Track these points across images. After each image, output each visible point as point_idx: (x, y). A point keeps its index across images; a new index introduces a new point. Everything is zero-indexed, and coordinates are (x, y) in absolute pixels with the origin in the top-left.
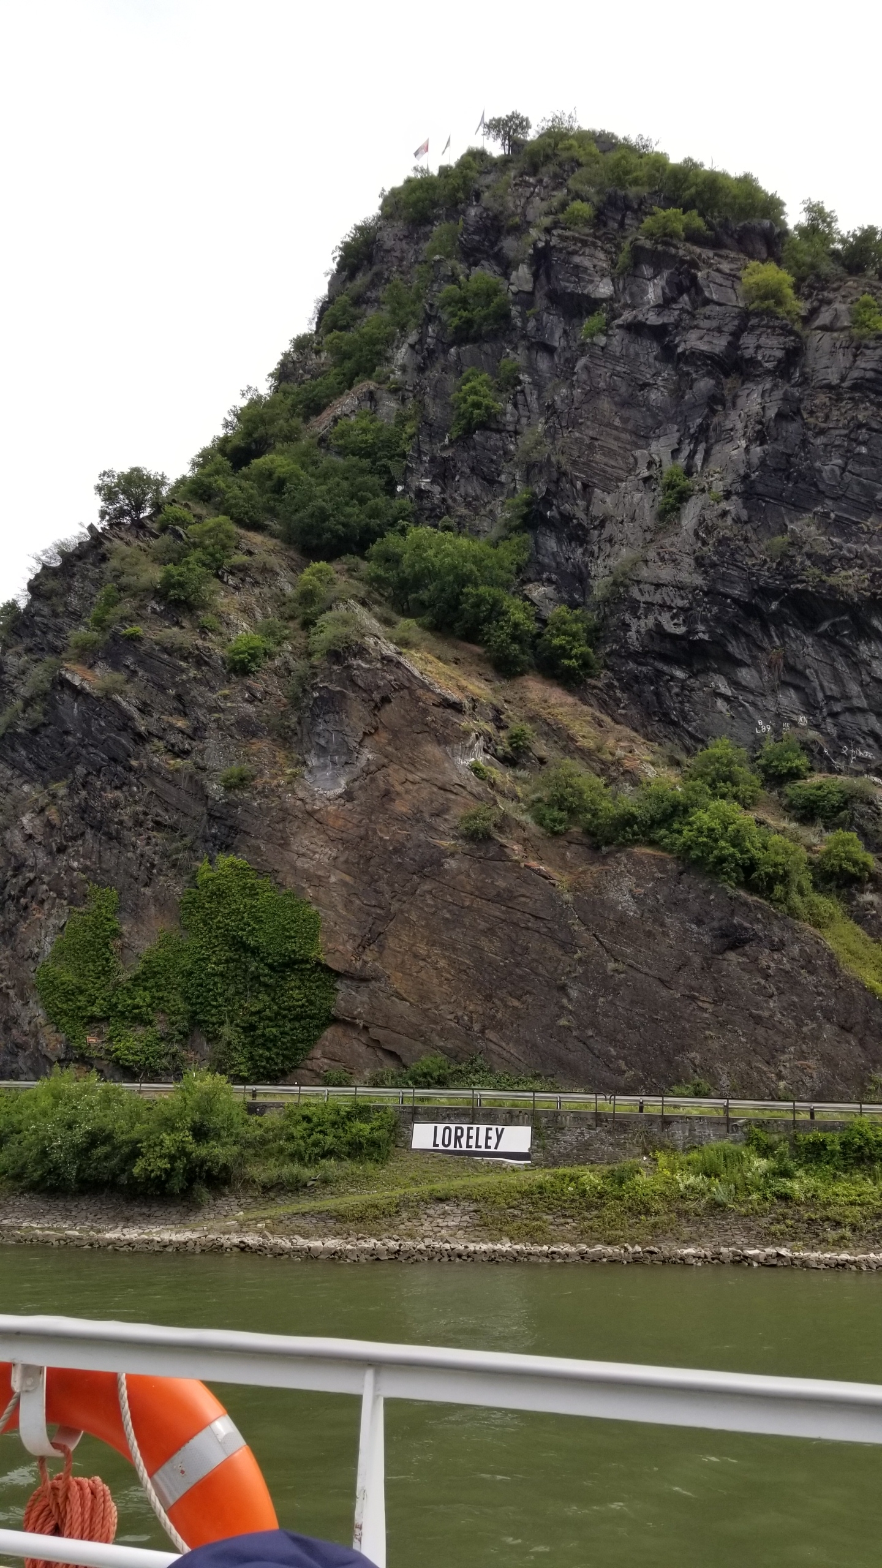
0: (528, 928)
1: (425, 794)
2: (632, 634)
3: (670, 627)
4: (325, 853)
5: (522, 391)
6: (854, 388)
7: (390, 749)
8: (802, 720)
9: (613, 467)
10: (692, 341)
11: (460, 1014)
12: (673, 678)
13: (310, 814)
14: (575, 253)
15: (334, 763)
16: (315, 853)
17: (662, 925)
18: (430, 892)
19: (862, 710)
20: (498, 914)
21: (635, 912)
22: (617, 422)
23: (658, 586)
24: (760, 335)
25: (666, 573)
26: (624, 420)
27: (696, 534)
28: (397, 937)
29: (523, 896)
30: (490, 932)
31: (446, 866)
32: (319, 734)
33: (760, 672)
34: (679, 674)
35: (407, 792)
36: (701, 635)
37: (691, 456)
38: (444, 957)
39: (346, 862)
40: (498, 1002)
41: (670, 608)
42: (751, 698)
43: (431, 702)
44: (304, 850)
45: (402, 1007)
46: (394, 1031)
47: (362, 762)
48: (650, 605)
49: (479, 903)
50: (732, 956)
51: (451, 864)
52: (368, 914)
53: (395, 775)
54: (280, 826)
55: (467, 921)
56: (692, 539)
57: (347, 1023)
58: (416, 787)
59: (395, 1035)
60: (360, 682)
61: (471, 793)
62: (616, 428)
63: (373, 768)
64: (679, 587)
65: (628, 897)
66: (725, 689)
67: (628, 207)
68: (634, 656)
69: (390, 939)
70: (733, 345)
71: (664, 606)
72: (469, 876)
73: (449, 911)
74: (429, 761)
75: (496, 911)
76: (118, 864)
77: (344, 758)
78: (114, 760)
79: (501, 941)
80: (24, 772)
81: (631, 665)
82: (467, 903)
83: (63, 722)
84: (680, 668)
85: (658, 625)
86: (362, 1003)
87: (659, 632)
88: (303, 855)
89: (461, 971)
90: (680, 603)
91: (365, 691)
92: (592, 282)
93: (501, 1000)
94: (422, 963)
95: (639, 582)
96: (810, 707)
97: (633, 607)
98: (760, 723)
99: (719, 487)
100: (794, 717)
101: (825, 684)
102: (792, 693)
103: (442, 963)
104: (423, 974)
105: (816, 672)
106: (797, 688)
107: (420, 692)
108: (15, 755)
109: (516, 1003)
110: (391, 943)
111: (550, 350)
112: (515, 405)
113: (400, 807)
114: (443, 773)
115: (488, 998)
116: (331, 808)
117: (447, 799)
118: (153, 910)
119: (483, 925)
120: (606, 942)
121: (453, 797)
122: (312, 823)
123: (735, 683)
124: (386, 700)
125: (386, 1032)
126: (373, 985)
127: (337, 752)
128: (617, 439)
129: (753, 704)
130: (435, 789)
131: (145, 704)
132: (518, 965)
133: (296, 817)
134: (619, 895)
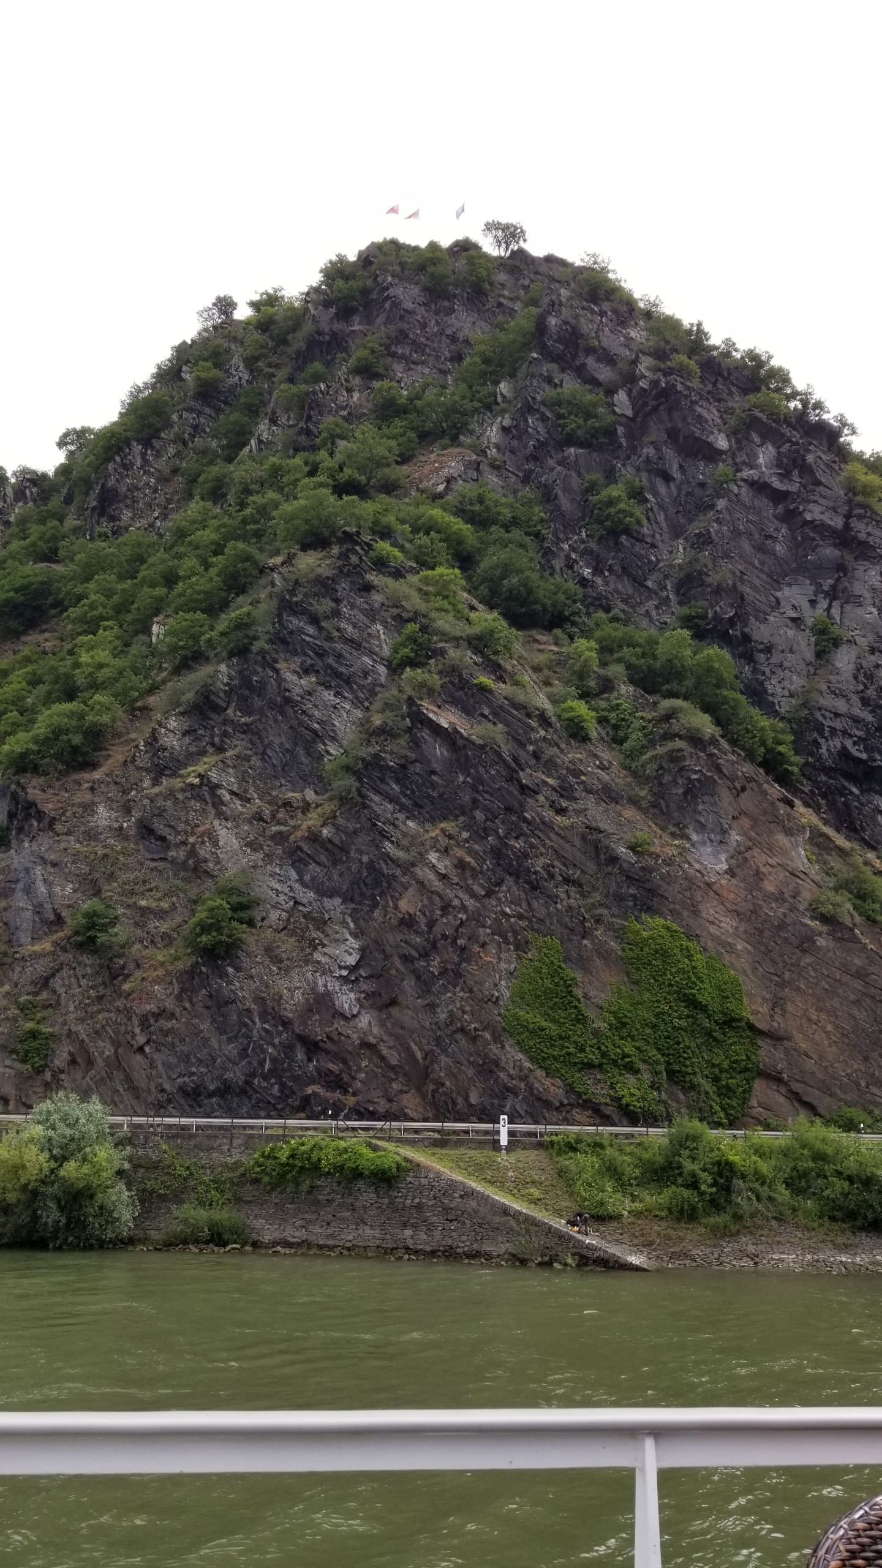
1: (782, 877)
2: (823, 751)
3: (853, 751)
4: (728, 924)
7: (753, 833)
9: (760, 601)
10: (814, 513)
11: (849, 1071)
12: (851, 793)
13: (709, 885)
14: (696, 403)
15: (711, 840)
16: (721, 921)
18: (810, 965)
20: (860, 988)
23: (837, 715)
24: (867, 524)
25: (841, 705)
27: (856, 677)
28: (793, 1002)
30: (857, 1002)
31: (818, 944)
32: (700, 813)
34: (855, 790)
35: (770, 874)
36: (879, 762)
37: (828, 609)
38: (830, 1022)
39: (745, 932)
41: (851, 736)
43: (775, 797)
44: (712, 919)
45: (810, 1064)
46: (808, 1085)
47: (734, 843)
48: (833, 731)
49: (846, 978)
51: (821, 942)
52: (771, 981)
53: (759, 858)
54: (689, 894)
55: (841, 991)
56: (854, 682)
57: (774, 1078)
58: (774, 870)
59: (809, 1089)
60: (725, 771)
61: (812, 881)
62: (757, 568)
63: (743, 849)
64: (856, 720)
67: (722, 375)
68: (826, 770)
69: (789, 1004)
70: (847, 526)
71: (845, 733)
72: (835, 954)
73: (828, 983)
74: (781, 849)
75: (858, 985)
77: (719, 838)
79: (866, 1010)
80: (403, 808)
81: (824, 778)
83: (429, 762)
84: (855, 786)
85: (844, 748)
86: (781, 1059)
87: (844, 753)
88: (712, 923)
89: (844, 1035)
91: (728, 779)
92: (713, 433)
94: (815, 1027)
95: (820, 709)
97: (819, 728)
99: (863, 642)
103: (829, 1028)
104: (816, 1036)
107: (766, 787)
108: (386, 788)
110: (790, 1007)
113: (768, 886)
114: (792, 860)
115: (866, 1059)
116: (723, 882)
117: (798, 884)
118: (598, 962)
119: (852, 997)
121: (801, 882)
122: (712, 894)
124: (744, 789)
125: (803, 1085)
126: (787, 1044)
127: (713, 831)
130: (788, 874)
133: (699, 887)
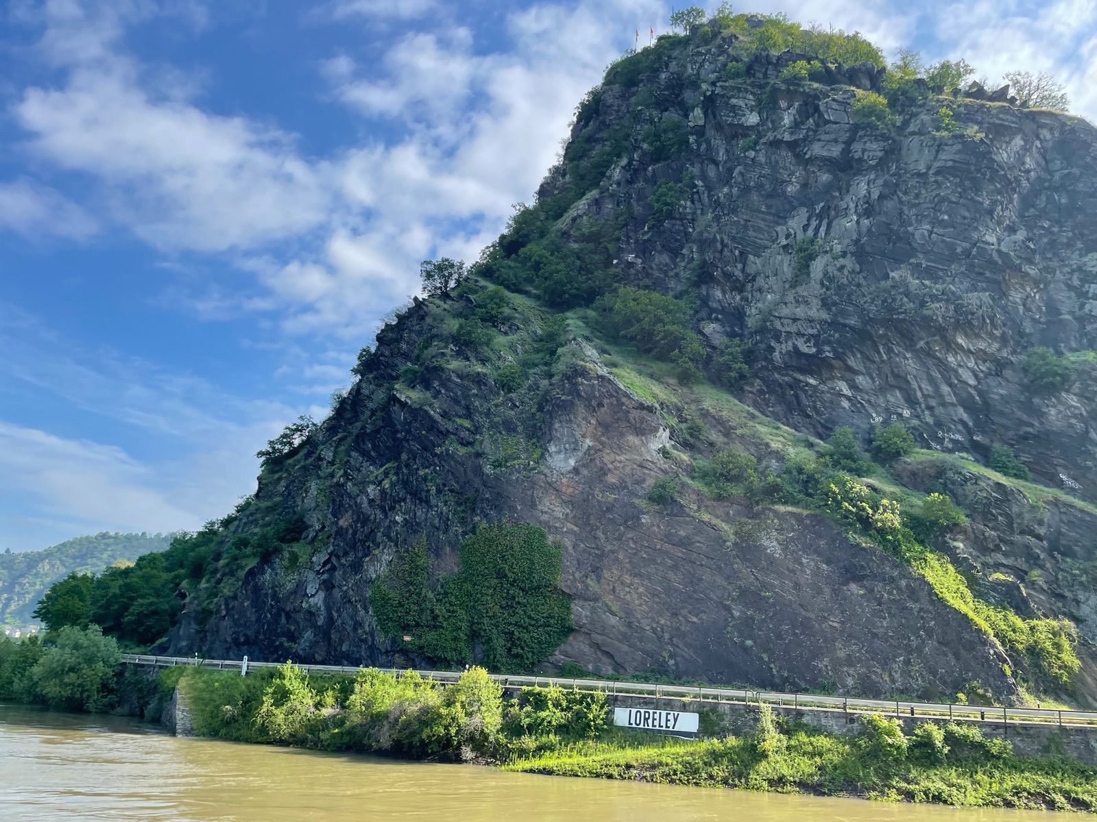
0: (702, 565)
1: (628, 470)
2: (777, 354)
3: (804, 348)
4: (559, 511)
5: (698, 192)
6: (937, 173)
7: (603, 439)
8: (906, 413)
9: (761, 239)
10: (817, 149)
11: (655, 626)
12: (807, 384)
13: (550, 484)
14: (733, 96)
15: (566, 449)
16: (554, 511)
17: (801, 564)
18: (632, 539)
19: (953, 404)
20: (680, 555)
21: (780, 555)
22: (763, 209)
23: (795, 320)
24: (865, 142)
25: (800, 311)
26: (769, 207)
27: (822, 283)
28: (610, 570)
29: (698, 542)
30: (675, 568)
31: (643, 521)
32: (556, 430)
33: (872, 378)
34: (812, 381)
35: (616, 468)
36: (828, 354)
37: (817, 230)
38: (643, 585)
39: (575, 517)
40: (681, 618)
41: (803, 335)
42: (866, 397)
43: (631, 406)
44: (546, 509)
45: (613, 620)
46: (608, 637)
47: (586, 447)
48: (788, 333)
49: (667, 547)
51: (645, 519)
52: (590, 554)
53: (608, 457)
54: (529, 493)
55: (658, 560)
56: (818, 286)
57: (576, 630)
58: (621, 465)
59: (609, 640)
60: (583, 394)
61: (660, 469)
62: (763, 213)
63: (592, 452)
64: (810, 320)
65: (775, 543)
66: (846, 391)
67: (769, 63)
68: (778, 369)
69: (605, 572)
70: (847, 151)
71: (799, 334)
72: (659, 527)
73: (646, 552)
74: (631, 447)
75: (679, 553)
76: (426, 519)
77: (572, 446)
78: (425, 449)
79: (683, 574)
80: (370, 458)
81: (776, 376)
82: (658, 547)
83: (395, 425)
84: (813, 377)
85: (795, 347)
86: (586, 616)
87: (796, 352)
88: (546, 513)
89: (654, 595)
90: (811, 331)
91: (587, 400)
92: (744, 115)
93: (684, 617)
94: (627, 589)
95: (780, 318)
96: (911, 402)
97: (777, 336)
98: (874, 415)
99: (838, 248)
100: (900, 411)
101: (923, 386)
102: (898, 393)
104: (628, 597)
105: (915, 377)
106: (900, 389)
107: (624, 400)
109: (695, 620)
110: (606, 574)
111: (716, 163)
112: (693, 202)
113: (611, 479)
114: (641, 455)
115: (675, 615)
116: (564, 480)
117: (644, 474)
118: (448, 550)
119: (670, 562)
120: (759, 576)
121: (647, 472)
122: (551, 491)
123: (853, 386)
124: (600, 405)
125: (604, 637)
126: (594, 603)
127: (568, 442)
128: (764, 220)
129: (869, 402)
130: (635, 466)
131: (445, 411)
132: (695, 592)
133: (541, 486)
134: (768, 542)
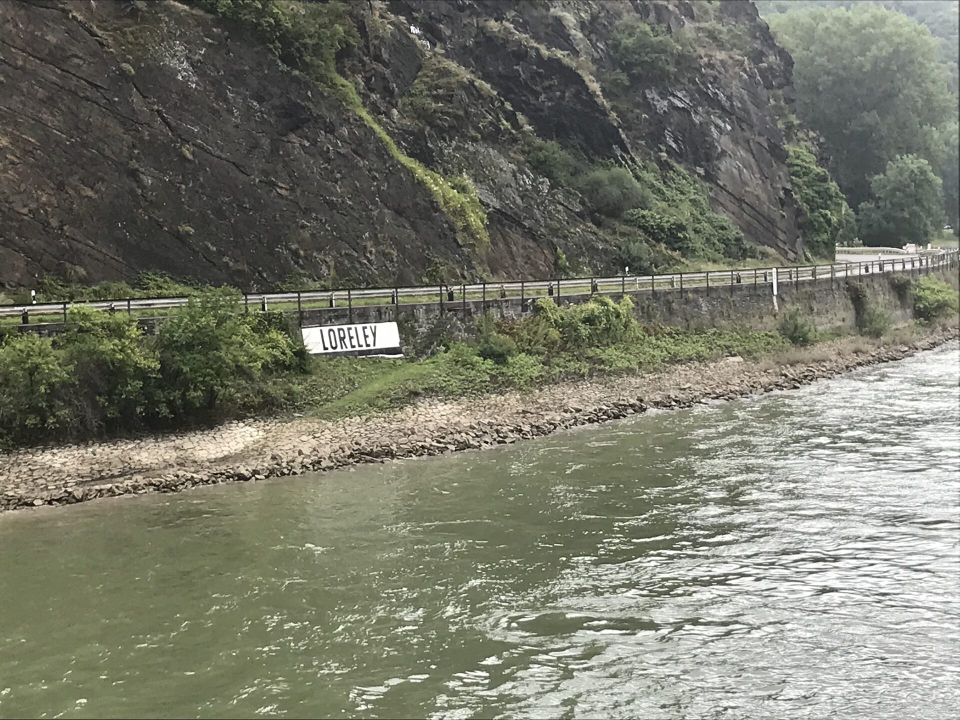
0: (87, 99)
17: (226, 100)
20: (54, 78)
21: (196, 83)
29: (77, 56)
40: (71, 192)
49: (33, 63)
50: (293, 137)
65: (185, 65)
93: (75, 189)
109: (90, 193)
120: (170, 119)
132: (84, 145)
134: (175, 61)
